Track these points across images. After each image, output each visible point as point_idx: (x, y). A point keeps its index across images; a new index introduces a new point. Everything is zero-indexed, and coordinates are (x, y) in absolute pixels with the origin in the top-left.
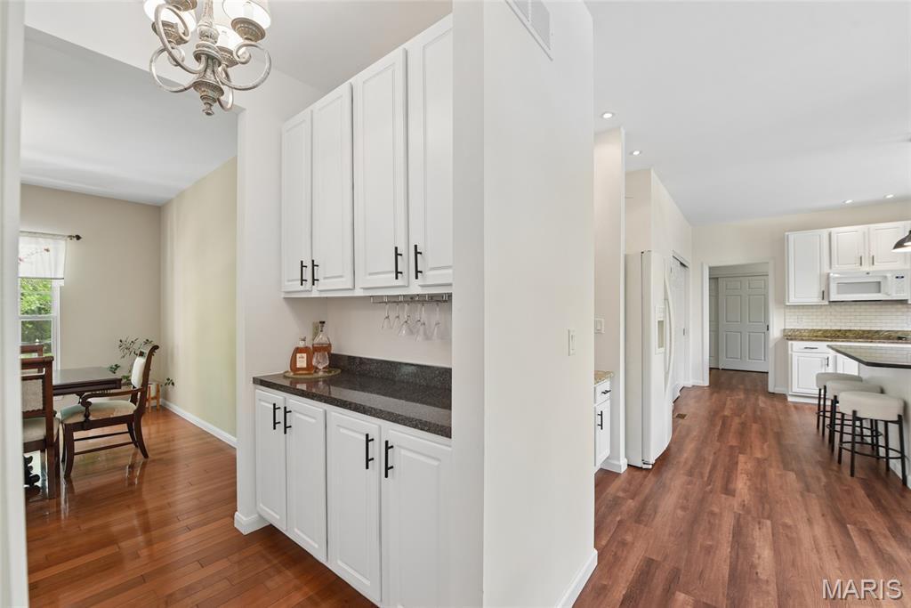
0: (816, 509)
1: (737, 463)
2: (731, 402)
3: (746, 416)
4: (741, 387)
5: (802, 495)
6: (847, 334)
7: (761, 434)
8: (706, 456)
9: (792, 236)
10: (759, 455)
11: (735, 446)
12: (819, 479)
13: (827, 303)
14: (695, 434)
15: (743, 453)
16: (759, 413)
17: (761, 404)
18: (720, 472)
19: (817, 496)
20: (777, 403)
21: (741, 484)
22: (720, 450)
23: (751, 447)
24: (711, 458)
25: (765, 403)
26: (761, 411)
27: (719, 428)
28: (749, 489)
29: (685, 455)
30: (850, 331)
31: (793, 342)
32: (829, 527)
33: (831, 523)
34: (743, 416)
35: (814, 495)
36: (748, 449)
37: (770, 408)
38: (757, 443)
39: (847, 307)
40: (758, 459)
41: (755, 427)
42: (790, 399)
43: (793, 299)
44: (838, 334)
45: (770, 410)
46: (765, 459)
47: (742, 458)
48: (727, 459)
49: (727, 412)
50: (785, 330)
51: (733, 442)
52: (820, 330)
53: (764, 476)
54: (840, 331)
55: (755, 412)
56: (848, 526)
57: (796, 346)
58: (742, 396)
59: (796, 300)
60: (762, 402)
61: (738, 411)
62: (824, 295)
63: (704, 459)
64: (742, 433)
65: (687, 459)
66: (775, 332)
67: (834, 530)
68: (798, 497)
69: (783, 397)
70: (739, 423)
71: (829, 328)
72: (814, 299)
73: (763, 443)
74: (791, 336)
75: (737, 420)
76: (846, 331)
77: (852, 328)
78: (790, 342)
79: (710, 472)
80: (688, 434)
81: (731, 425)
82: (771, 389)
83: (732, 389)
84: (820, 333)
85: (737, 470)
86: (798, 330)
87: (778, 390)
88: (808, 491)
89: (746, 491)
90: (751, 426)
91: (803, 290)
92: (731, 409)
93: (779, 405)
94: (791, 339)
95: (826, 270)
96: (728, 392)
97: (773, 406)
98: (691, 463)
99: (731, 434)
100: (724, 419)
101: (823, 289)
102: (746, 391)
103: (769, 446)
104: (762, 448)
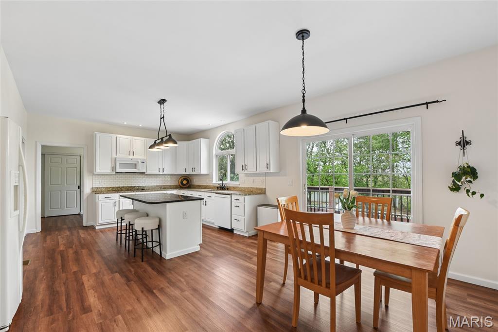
0: (137, 290)
1: (83, 283)
2: (62, 239)
3: (75, 246)
4: (65, 226)
5: (128, 286)
6: (123, 189)
7: (90, 255)
8: (58, 289)
9: (98, 135)
10: (94, 271)
11: (78, 271)
12: (130, 271)
13: (114, 173)
14: (42, 274)
15: (84, 274)
16: (83, 242)
17: (83, 236)
18: (74, 296)
19: (134, 281)
20: (91, 232)
21: (92, 299)
22: (67, 279)
23: (87, 267)
24: (63, 289)
25: (84, 234)
26: (84, 240)
27: (60, 261)
28: (99, 299)
29: (40, 297)
30: (124, 187)
31: (99, 195)
32: (147, 297)
33: (147, 294)
34: (74, 247)
35: (133, 282)
36: (86, 270)
37: (88, 237)
38: (89, 262)
39: (122, 175)
40: (94, 273)
41: (84, 252)
42: (97, 228)
43: (98, 171)
44: (119, 189)
45: (89, 237)
46: (99, 272)
47: (85, 278)
48: (75, 284)
49: (62, 248)
50: (93, 188)
51: (75, 269)
52: (111, 187)
53: (103, 283)
54: (119, 187)
55: (80, 242)
56: (154, 291)
57: (101, 196)
58: (68, 233)
59: (99, 171)
60: (83, 234)
61: (69, 245)
62: (113, 168)
63: (58, 292)
64: (78, 260)
65: (43, 300)
66: (87, 190)
67: (150, 297)
68: (127, 288)
69: (92, 228)
70: (73, 253)
71: (114, 186)
72: (108, 170)
73: (93, 261)
74: (96, 191)
75: (71, 251)
76: (122, 187)
77: (124, 186)
78: (97, 195)
79: (66, 301)
80: (36, 278)
81: (68, 257)
82: (84, 225)
83: (59, 230)
84: (110, 189)
85: (85, 289)
86: (100, 188)
87: (89, 224)
88: (129, 281)
89: (97, 302)
90: (81, 252)
91: (103, 166)
92: (64, 244)
93: (93, 233)
94: (98, 193)
95: (114, 156)
96: (57, 233)
97: (89, 234)
98: (47, 302)
99: (70, 263)
100: (62, 253)
101: (113, 166)
102: (70, 229)
103: (97, 262)
104: (94, 265)
